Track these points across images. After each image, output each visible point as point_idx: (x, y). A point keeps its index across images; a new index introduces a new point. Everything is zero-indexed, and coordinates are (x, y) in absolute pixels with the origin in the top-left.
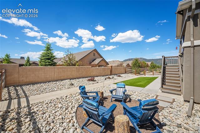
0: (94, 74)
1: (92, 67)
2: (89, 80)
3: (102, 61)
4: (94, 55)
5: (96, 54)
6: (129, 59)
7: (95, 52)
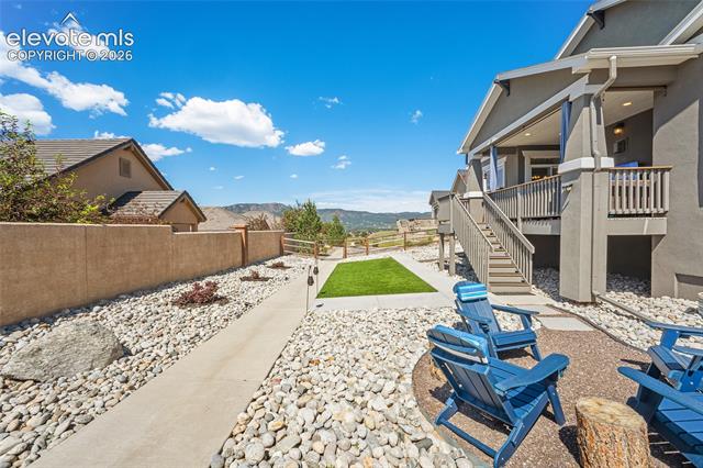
0: (182, 266)
1: (175, 230)
2: (187, 301)
3: (178, 205)
4: (125, 169)
5: (135, 166)
6: (237, 206)
7: (128, 157)
